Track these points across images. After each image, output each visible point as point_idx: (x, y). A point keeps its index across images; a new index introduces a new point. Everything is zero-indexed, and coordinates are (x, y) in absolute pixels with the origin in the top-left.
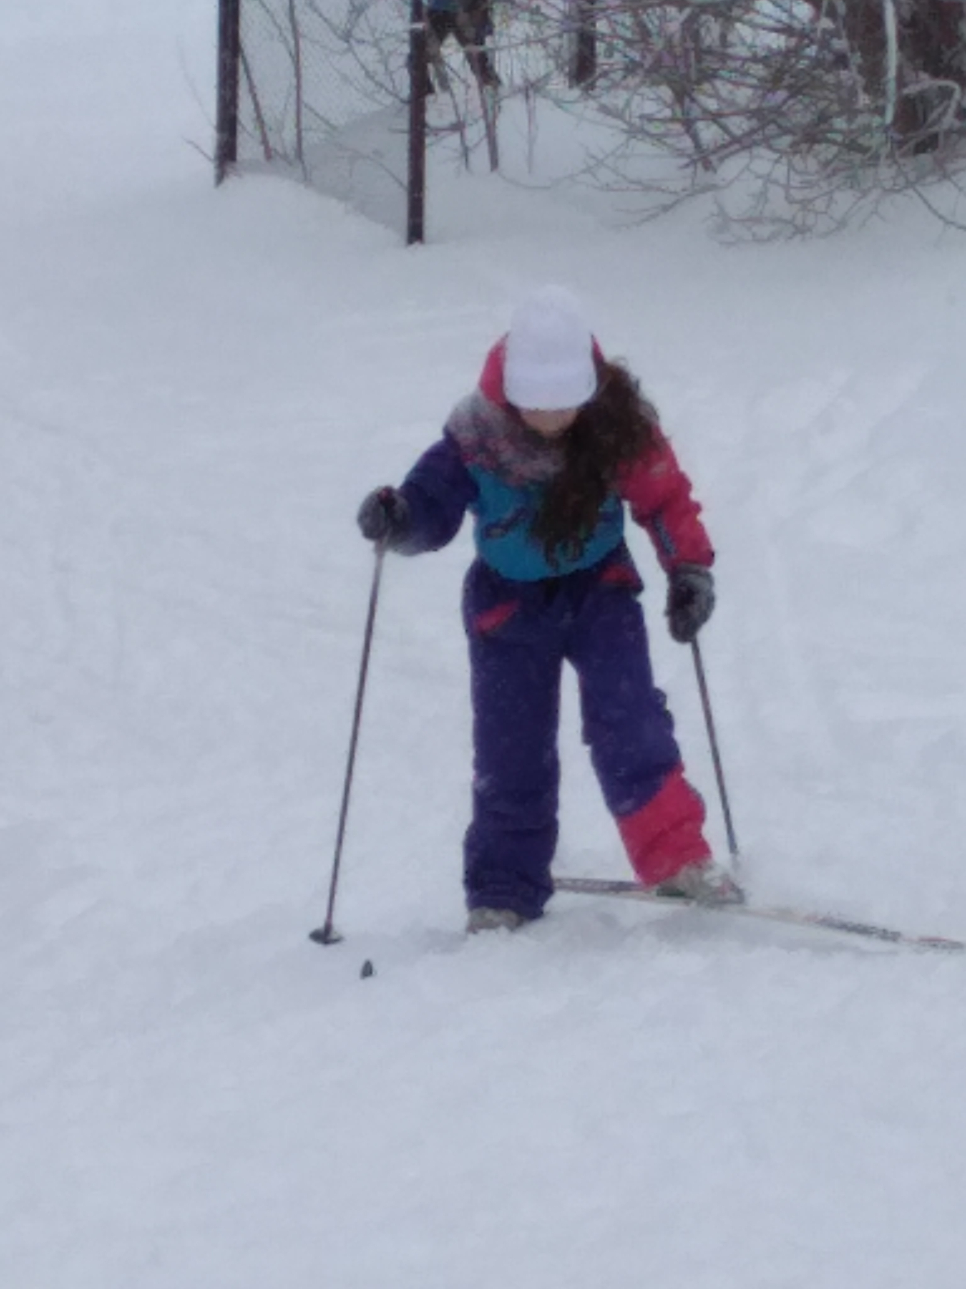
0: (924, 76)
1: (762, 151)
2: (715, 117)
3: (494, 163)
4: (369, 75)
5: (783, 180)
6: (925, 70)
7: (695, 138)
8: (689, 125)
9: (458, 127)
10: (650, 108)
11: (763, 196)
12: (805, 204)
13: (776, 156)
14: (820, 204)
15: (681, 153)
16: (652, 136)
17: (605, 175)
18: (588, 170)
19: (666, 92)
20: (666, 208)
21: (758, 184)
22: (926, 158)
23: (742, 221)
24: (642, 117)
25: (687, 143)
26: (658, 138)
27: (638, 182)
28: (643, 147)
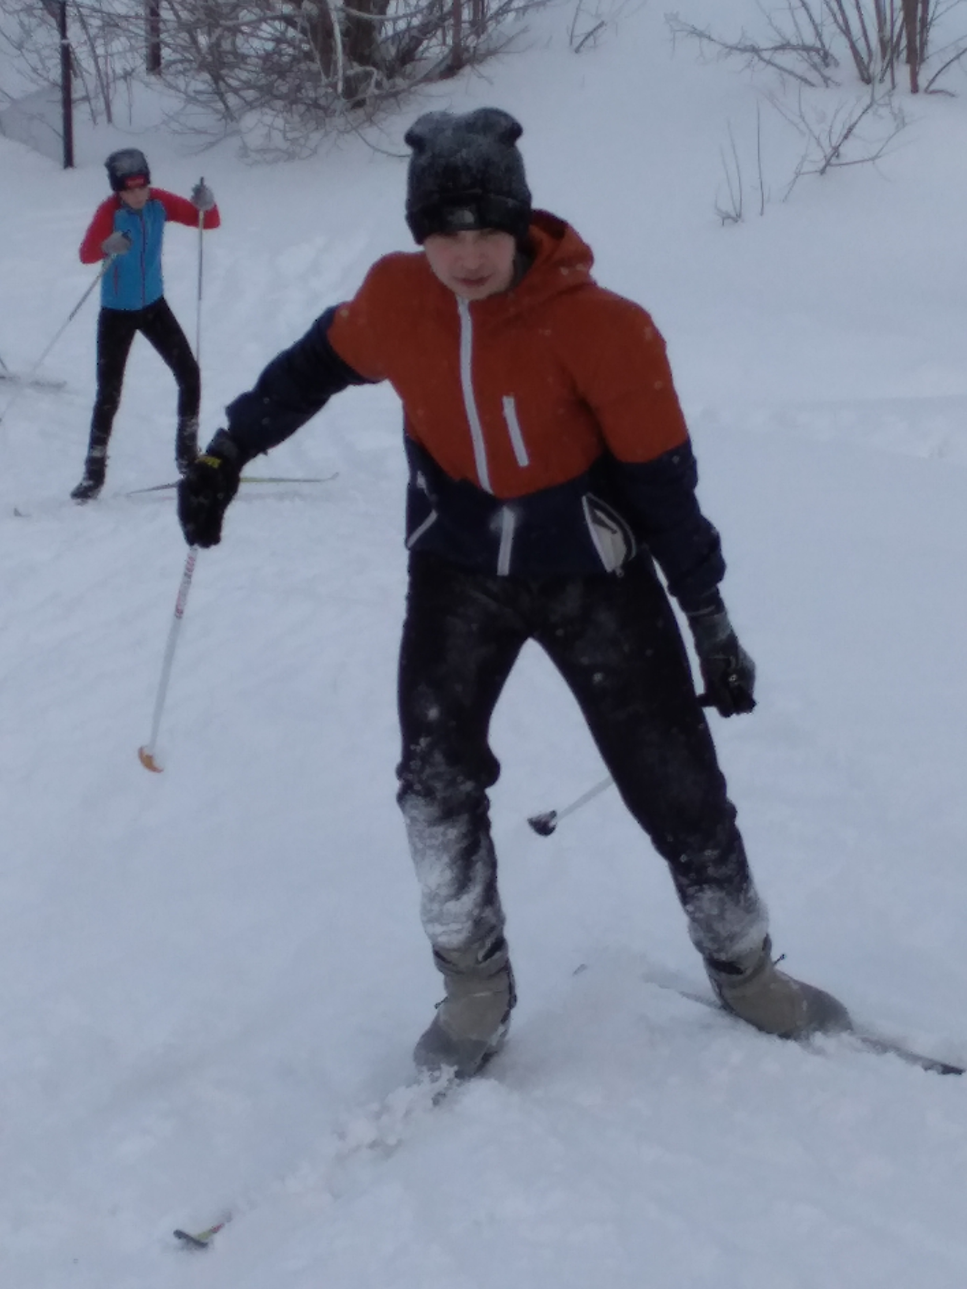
0: (355, 64)
1: (267, 110)
2: (236, 91)
3: (110, 119)
4: (35, 70)
5: (282, 128)
6: (355, 60)
7: (224, 103)
8: (221, 96)
9: (86, 98)
10: (201, 87)
11: (268, 136)
12: (294, 141)
13: (274, 113)
14: (302, 141)
15: (217, 111)
16: (201, 102)
17: (175, 126)
18: (164, 122)
19: (206, 76)
20: (212, 145)
21: (265, 130)
22: (360, 112)
23: (258, 151)
24: (195, 91)
25: (220, 106)
26: (205, 104)
27: (194, 129)
28: (197, 109)
